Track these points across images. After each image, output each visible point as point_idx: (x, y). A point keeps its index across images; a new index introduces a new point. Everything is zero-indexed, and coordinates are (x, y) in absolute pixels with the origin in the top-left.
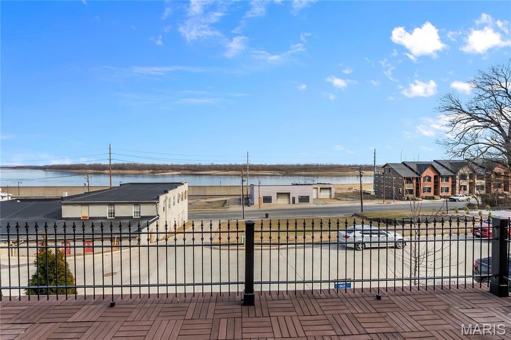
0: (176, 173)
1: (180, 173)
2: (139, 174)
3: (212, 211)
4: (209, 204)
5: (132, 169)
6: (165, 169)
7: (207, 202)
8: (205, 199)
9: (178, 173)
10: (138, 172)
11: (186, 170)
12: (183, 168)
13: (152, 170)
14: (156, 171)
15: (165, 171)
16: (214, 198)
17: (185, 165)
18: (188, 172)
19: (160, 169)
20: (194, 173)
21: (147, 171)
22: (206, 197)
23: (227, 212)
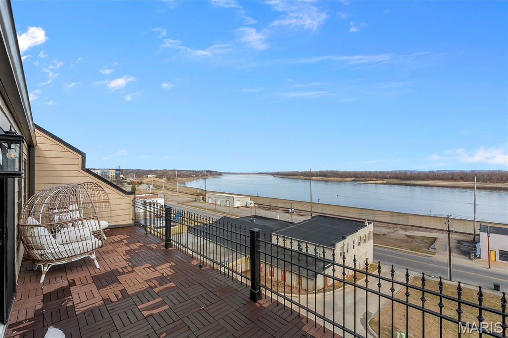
0: (380, 182)
1: (385, 182)
2: (341, 181)
3: (409, 253)
4: (410, 240)
5: (335, 177)
6: (367, 177)
7: (407, 235)
8: (406, 230)
9: (382, 182)
10: (340, 179)
11: (393, 178)
12: (388, 176)
13: (354, 177)
14: (357, 179)
15: (367, 179)
16: (419, 231)
17: (392, 173)
18: (396, 181)
19: (363, 177)
20: (403, 182)
21: (349, 179)
22: (408, 227)
23: (429, 261)
